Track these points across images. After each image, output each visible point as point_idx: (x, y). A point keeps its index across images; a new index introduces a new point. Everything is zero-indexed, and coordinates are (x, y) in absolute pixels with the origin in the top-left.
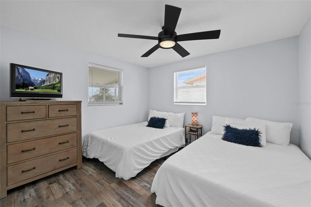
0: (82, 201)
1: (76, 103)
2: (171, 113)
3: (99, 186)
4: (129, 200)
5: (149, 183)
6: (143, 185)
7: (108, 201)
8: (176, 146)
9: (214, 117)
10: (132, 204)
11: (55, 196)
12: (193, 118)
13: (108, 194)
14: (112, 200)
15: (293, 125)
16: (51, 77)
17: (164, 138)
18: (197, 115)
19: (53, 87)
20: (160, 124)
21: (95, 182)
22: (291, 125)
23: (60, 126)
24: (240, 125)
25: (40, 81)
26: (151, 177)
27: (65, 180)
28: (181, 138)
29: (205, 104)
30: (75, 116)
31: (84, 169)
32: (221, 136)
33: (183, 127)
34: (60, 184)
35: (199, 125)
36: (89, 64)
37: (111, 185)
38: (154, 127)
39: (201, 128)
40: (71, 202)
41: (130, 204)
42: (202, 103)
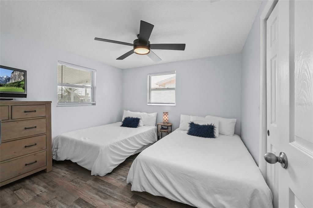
0: (57, 200)
1: (45, 104)
2: (144, 113)
3: (75, 184)
4: (106, 192)
5: (125, 176)
6: (119, 178)
7: (85, 196)
8: (149, 142)
9: (182, 116)
10: (109, 194)
11: (24, 201)
12: (164, 117)
13: (84, 190)
14: (89, 194)
15: (237, 120)
16: (16, 74)
17: (138, 136)
18: (168, 114)
19: (18, 85)
20: (134, 124)
21: (69, 182)
22: (235, 120)
23: (26, 129)
24: (201, 122)
25: (5, 78)
26: (126, 171)
27: (33, 184)
28: (153, 135)
29: (175, 105)
30: (44, 117)
31: (55, 172)
32: (187, 132)
33: (156, 126)
34: (27, 189)
35: (170, 123)
36: (58, 62)
37: (87, 183)
38: (128, 127)
39: (171, 126)
40: (44, 202)
41: (108, 195)
42: (172, 103)
